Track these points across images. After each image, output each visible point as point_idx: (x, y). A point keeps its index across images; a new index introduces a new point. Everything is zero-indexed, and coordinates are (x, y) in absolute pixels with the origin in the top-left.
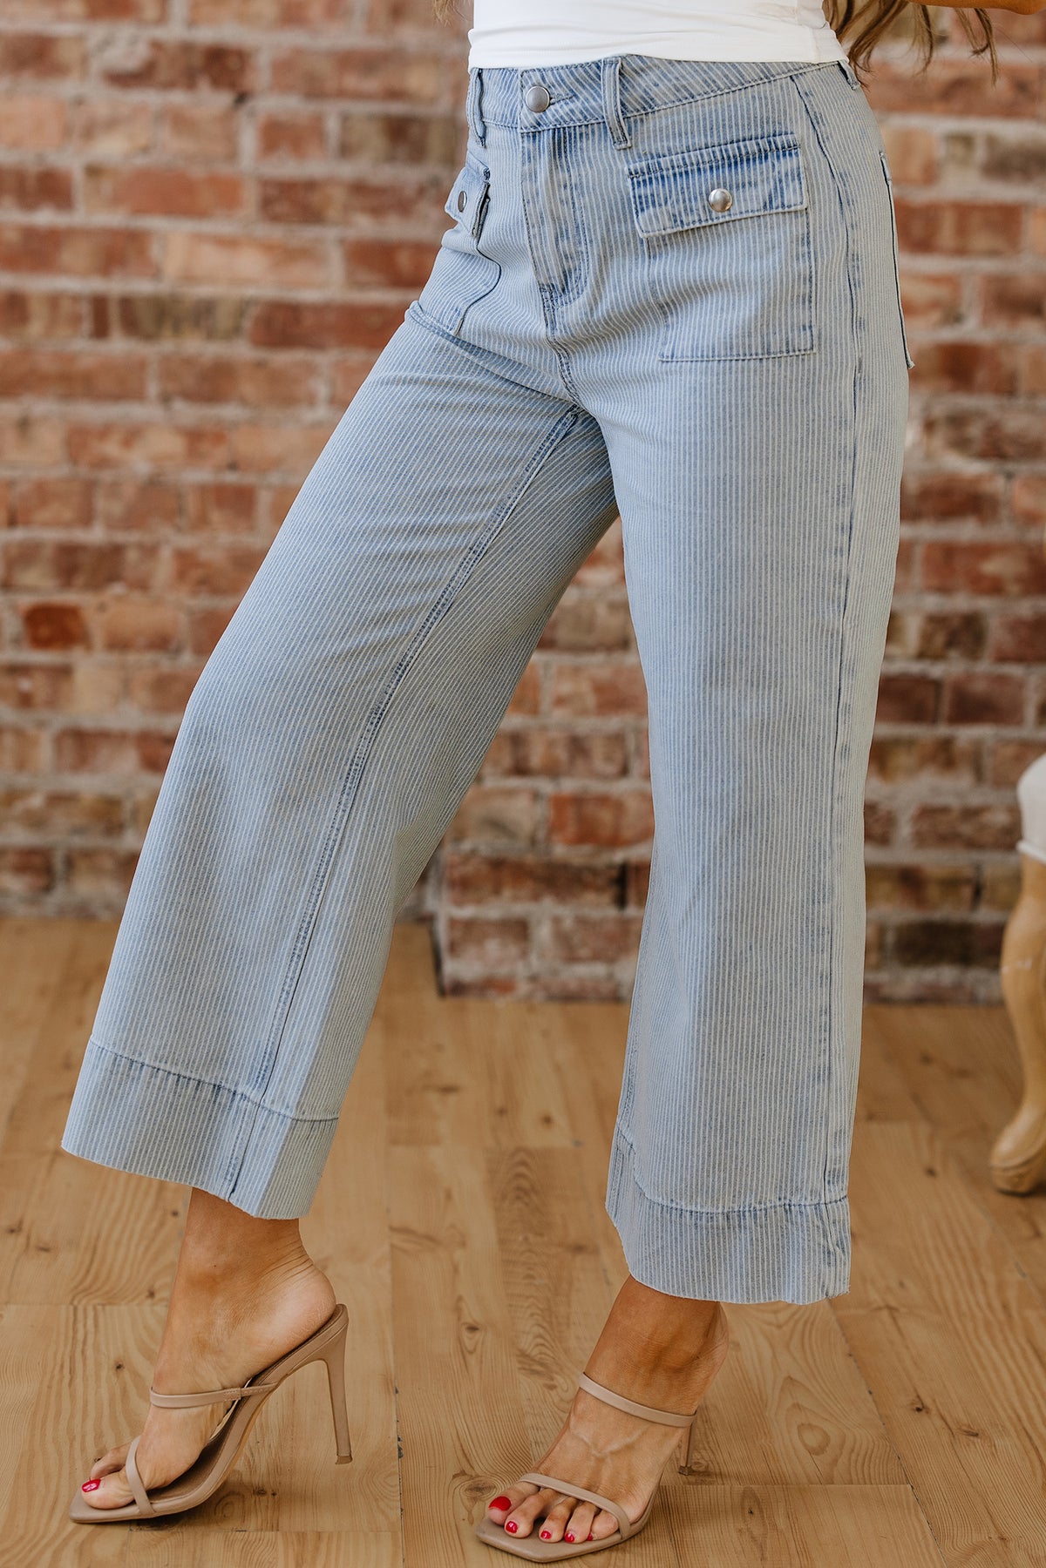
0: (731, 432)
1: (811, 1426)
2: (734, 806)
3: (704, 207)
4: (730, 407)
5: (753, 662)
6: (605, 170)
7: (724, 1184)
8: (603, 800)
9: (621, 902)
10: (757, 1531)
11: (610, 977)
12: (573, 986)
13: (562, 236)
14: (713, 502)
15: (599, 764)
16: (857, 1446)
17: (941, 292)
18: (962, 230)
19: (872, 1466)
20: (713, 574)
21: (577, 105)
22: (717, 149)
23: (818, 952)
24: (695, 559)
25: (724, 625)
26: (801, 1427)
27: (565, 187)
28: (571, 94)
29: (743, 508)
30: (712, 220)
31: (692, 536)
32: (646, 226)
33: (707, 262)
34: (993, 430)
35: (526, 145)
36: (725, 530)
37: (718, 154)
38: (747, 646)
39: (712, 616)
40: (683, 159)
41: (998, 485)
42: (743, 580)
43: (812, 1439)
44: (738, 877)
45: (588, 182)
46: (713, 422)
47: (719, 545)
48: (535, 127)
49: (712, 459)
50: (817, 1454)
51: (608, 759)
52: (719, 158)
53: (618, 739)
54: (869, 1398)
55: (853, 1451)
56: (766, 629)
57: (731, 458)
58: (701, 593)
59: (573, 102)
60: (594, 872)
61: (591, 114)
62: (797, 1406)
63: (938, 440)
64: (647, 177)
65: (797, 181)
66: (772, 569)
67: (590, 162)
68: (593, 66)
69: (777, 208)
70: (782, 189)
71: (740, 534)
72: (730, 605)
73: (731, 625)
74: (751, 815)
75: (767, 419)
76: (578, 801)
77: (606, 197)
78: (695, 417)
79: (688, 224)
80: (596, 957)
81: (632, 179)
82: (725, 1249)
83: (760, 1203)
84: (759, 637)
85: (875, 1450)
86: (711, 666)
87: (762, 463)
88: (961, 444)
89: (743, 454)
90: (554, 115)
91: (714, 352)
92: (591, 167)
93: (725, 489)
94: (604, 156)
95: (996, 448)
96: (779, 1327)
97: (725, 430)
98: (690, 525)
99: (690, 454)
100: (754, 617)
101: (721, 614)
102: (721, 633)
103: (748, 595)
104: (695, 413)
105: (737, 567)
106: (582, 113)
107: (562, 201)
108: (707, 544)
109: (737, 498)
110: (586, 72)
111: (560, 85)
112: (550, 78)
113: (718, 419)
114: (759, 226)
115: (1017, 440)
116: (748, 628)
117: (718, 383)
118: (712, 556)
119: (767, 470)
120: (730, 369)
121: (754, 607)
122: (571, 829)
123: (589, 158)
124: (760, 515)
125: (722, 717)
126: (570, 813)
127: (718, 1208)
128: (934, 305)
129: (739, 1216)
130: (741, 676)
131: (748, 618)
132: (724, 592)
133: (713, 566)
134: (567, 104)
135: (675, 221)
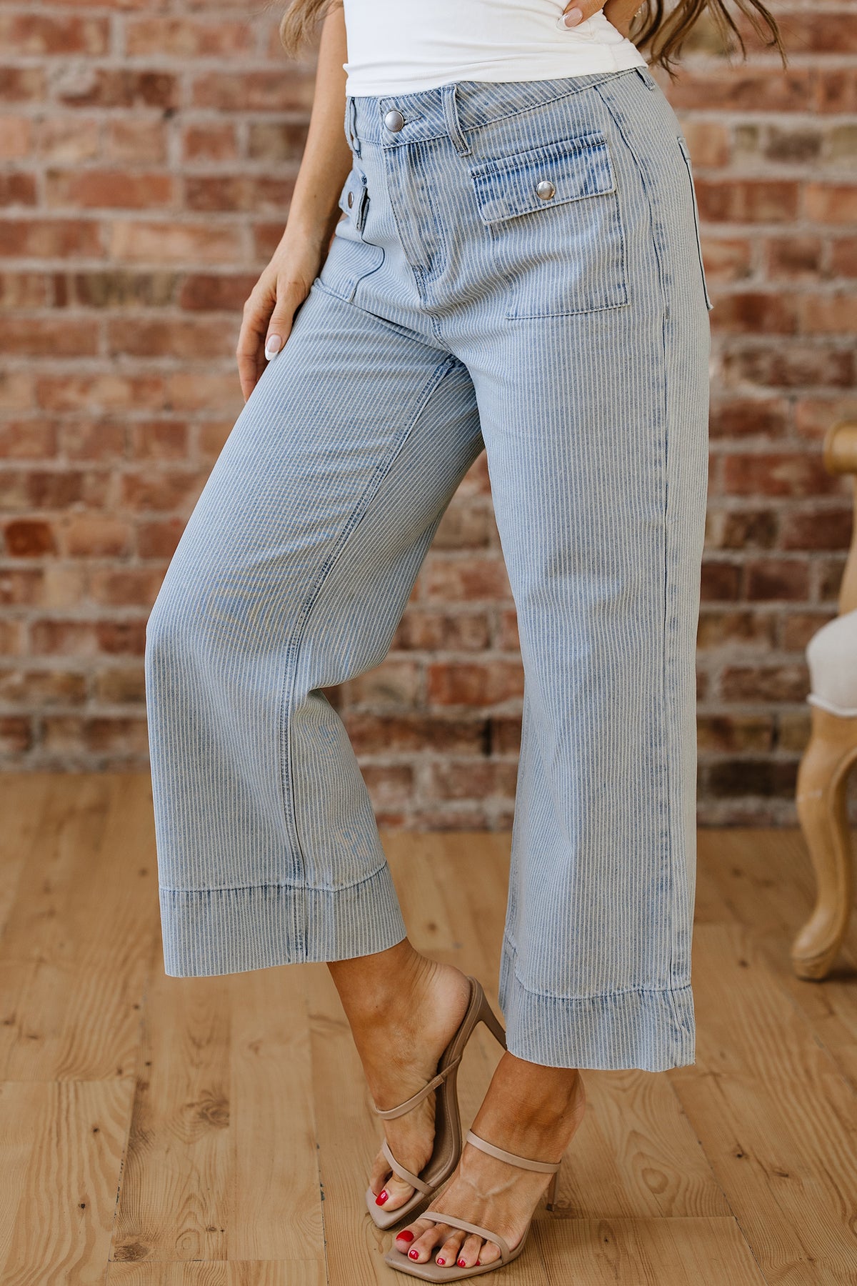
0: (565, 373)
1: (653, 1171)
2: (585, 670)
3: (533, 196)
4: (563, 353)
5: (593, 555)
6: (453, 173)
7: (590, 976)
8: (471, 669)
9: (487, 750)
10: (612, 1256)
11: (479, 811)
12: (450, 818)
13: (424, 228)
14: (553, 429)
15: (467, 639)
16: (691, 1185)
17: (734, 253)
18: (750, 202)
19: (703, 1202)
20: (557, 487)
21: (425, 124)
22: (540, 149)
23: (657, 786)
24: (542, 476)
25: (568, 527)
26: (644, 1172)
27: (423, 189)
28: (419, 116)
29: (578, 433)
30: (540, 206)
31: (539, 458)
32: (488, 215)
33: (539, 240)
34: (779, 363)
35: (388, 158)
36: (564, 451)
37: (541, 153)
38: (588, 543)
39: (558, 520)
40: (514, 160)
41: (784, 408)
42: (581, 490)
43: (654, 1181)
44: (592, 728)
45: (440, 184)
46: (550, 366)
47: (560, 463)
48: (394, 144)
49: (551, 395)
50: (659, 1193)
51: (474, 635)
52: (542, 157)
53: (481, 619)
54: (699, 1147)
55: (687, 1189)
56: (602, 528)
57: (566, 394)
58: (548, 503)
59: (421, 122)
60: (466, 727)
61: (436, 131)
62: (641, 1154)
63: (736, 371)
64: (486, 176)
65: (606, 170)
66: (604, 480)
67: (440, 168)
68: (435, 92)
69: (592, 193)
70: (594, 177)
71: (577, 454)
72: (572, 511)
73: (573, 526)
74: (599, 678)
75: (594, 360)
76: (451, 669)
77: (455, 195)
78: (536, 363)
79: (521, 211)
80: (468, 795)
81: (475, 179)
82: (591, 1027)
83: (619, 989)
84: (597, 535)
85: (705, 1189)
86: (560, 560)
87: (591, 396)
88: (753, 375)
89: (576, 390)
90: (408, 134)
91: (548, 310)
92: (442, 172)
93: (562, 418)
94: (451, 162)
95: (781, 377)
96: (624, 1090)
97: (560, 371)
98: (536, 448)
99: (533, 392)
100: (592, 520)
101: (566, 518)
102: (566, 533)
103: (586, 502)
104: (536, 359)
105: (576, 480)
106: (429, 130)
107: (421, 201)
108: (551, 464)
109: (573, 425)
110: (430, 98)
111: (410, 109)
112: (402, 104)
113: (555, 364)
114: (579, 208)
115: (799, 371)
116: (588, 528)
117: (553, 335)
118: (556, 473)
119: (595, 401)
120: (562, 322)
121: (592, 511)
122: (446, 692)
123: (439, 164)
124: (592, 438)
125: (571, 599)
126: (445, 680)
127: (584, 995)
128: (729, 263)
129: (602, 1000)
130: (584, 565)
131: (587, 520)
132: (567, 501)
133: (556, 480)
134: (417, 124)
135: (511, 209)
